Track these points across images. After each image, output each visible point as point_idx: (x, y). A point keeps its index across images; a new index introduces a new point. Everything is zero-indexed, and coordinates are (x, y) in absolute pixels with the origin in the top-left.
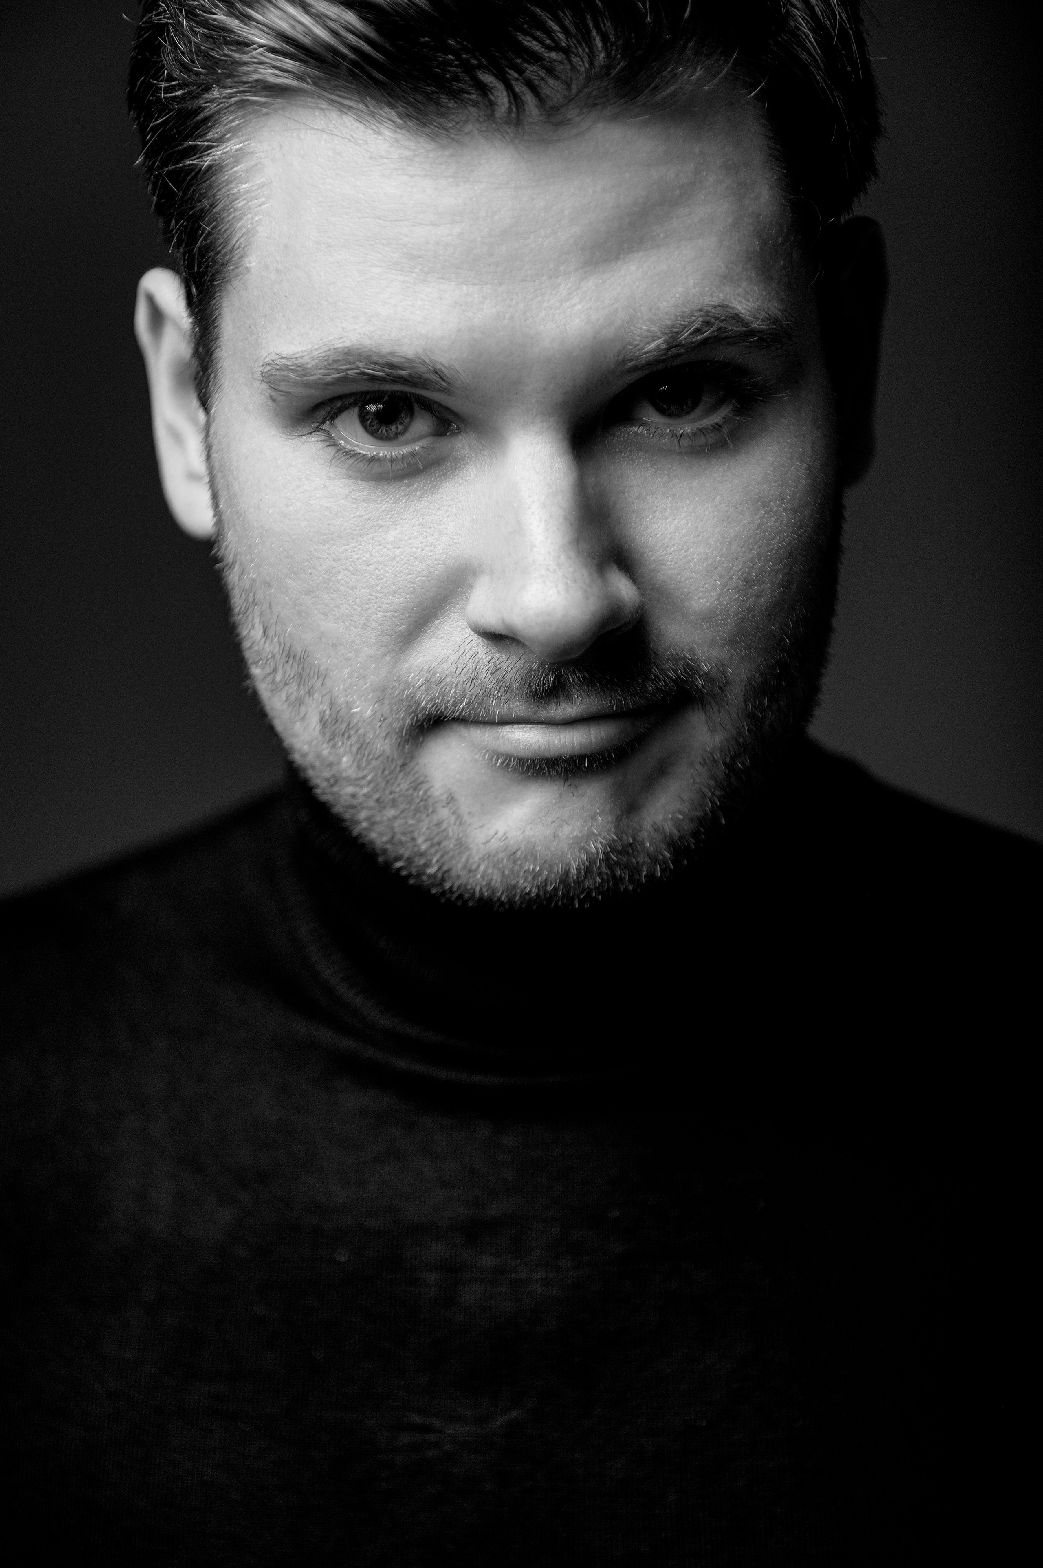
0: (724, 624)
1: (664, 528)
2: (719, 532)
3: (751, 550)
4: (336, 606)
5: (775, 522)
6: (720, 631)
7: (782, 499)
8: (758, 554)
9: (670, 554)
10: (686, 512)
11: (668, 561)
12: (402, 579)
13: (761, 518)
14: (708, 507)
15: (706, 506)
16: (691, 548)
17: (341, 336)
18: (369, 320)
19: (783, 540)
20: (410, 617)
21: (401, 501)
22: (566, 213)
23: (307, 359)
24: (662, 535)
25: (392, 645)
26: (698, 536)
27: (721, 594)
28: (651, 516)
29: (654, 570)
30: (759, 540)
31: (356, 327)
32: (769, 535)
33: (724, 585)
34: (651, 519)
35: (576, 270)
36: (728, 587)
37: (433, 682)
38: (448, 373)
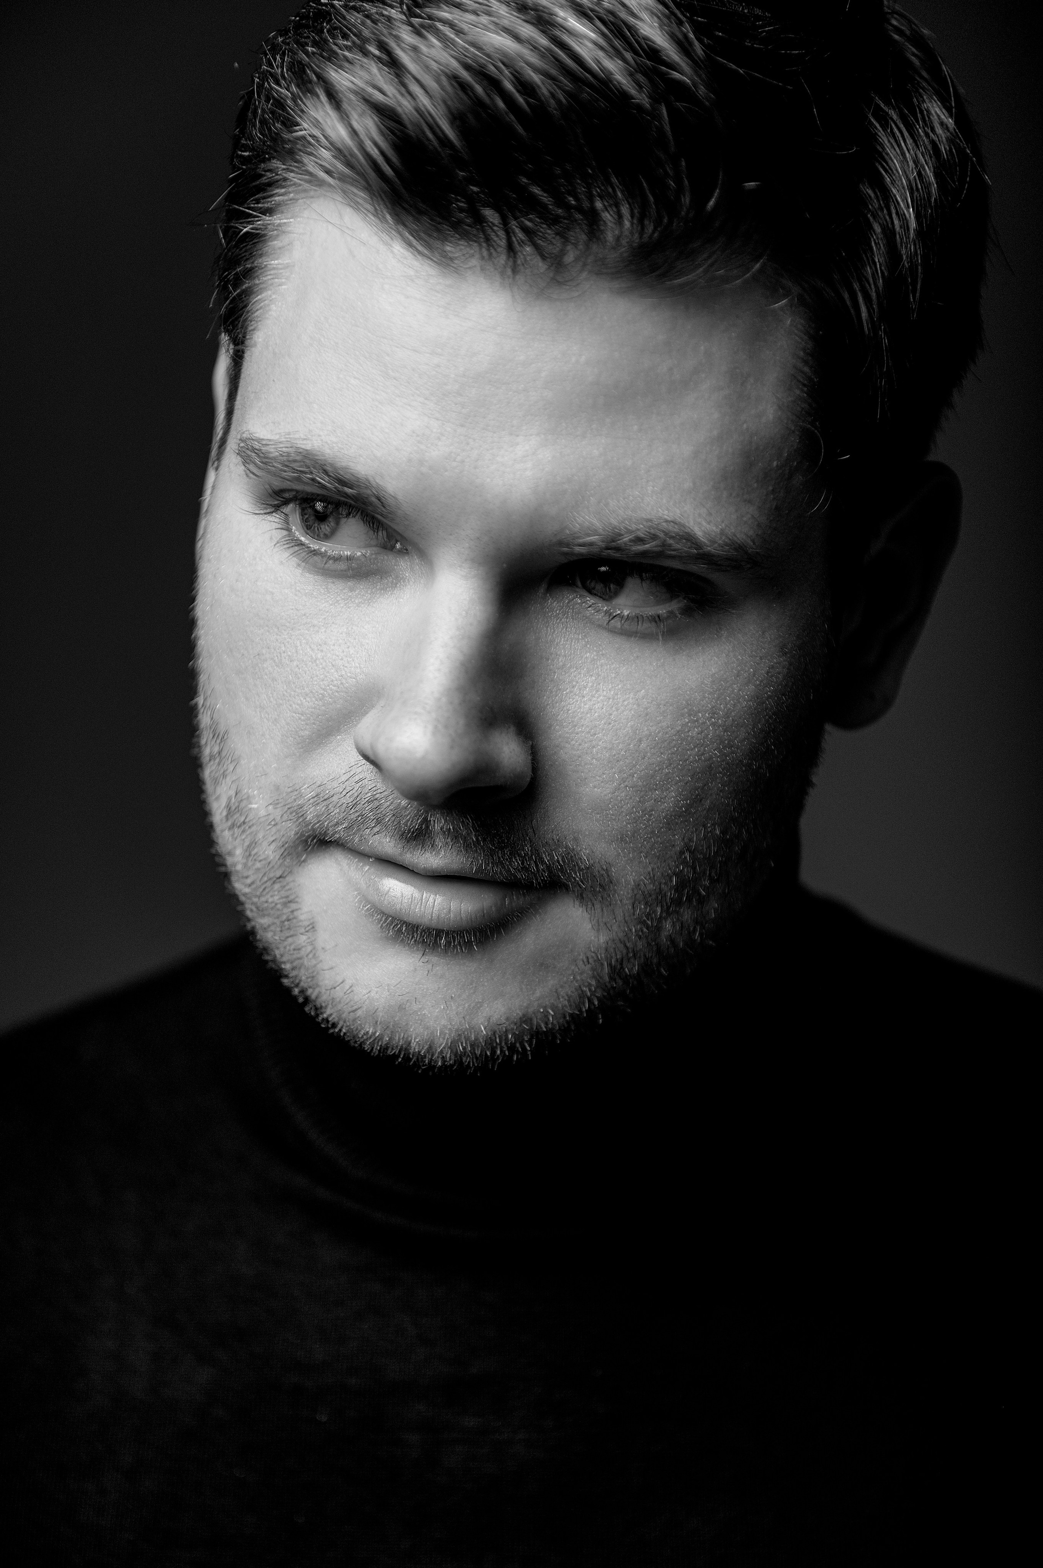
0: (615, 820)
1: (577, 706)
2: (632, 727)
3: (662, 754)
4: (257, 694)
5: (698, 734)
6: (609, 826)
7: (714, 713)
8: (669, 759)
9: (577, 734)
10: (605, 696)
11: (572, 740)
12: (316, 683)
13: (683, 725)
14: (629, 698)
15: (627, 696)
16: (599, 733)
17: (305, 438)
18: (335, 431)
19: (703, 754)
20: (314, 724)
21: (339, 604)
22: (543, 374)
23: (271, 449)
24: (574, 712)
25: (293, 749)
26: (610, 724)
27: (617, 789)
28: (568, 690)
29: (558, 746)
30: (674, 747)
31: (321, 433)
32: (686, 745)
33: (624, 780)
34: (567, 693)
35: (538, 434)
36: (626, 783)
37: (321, 798)
38: (391, 501)
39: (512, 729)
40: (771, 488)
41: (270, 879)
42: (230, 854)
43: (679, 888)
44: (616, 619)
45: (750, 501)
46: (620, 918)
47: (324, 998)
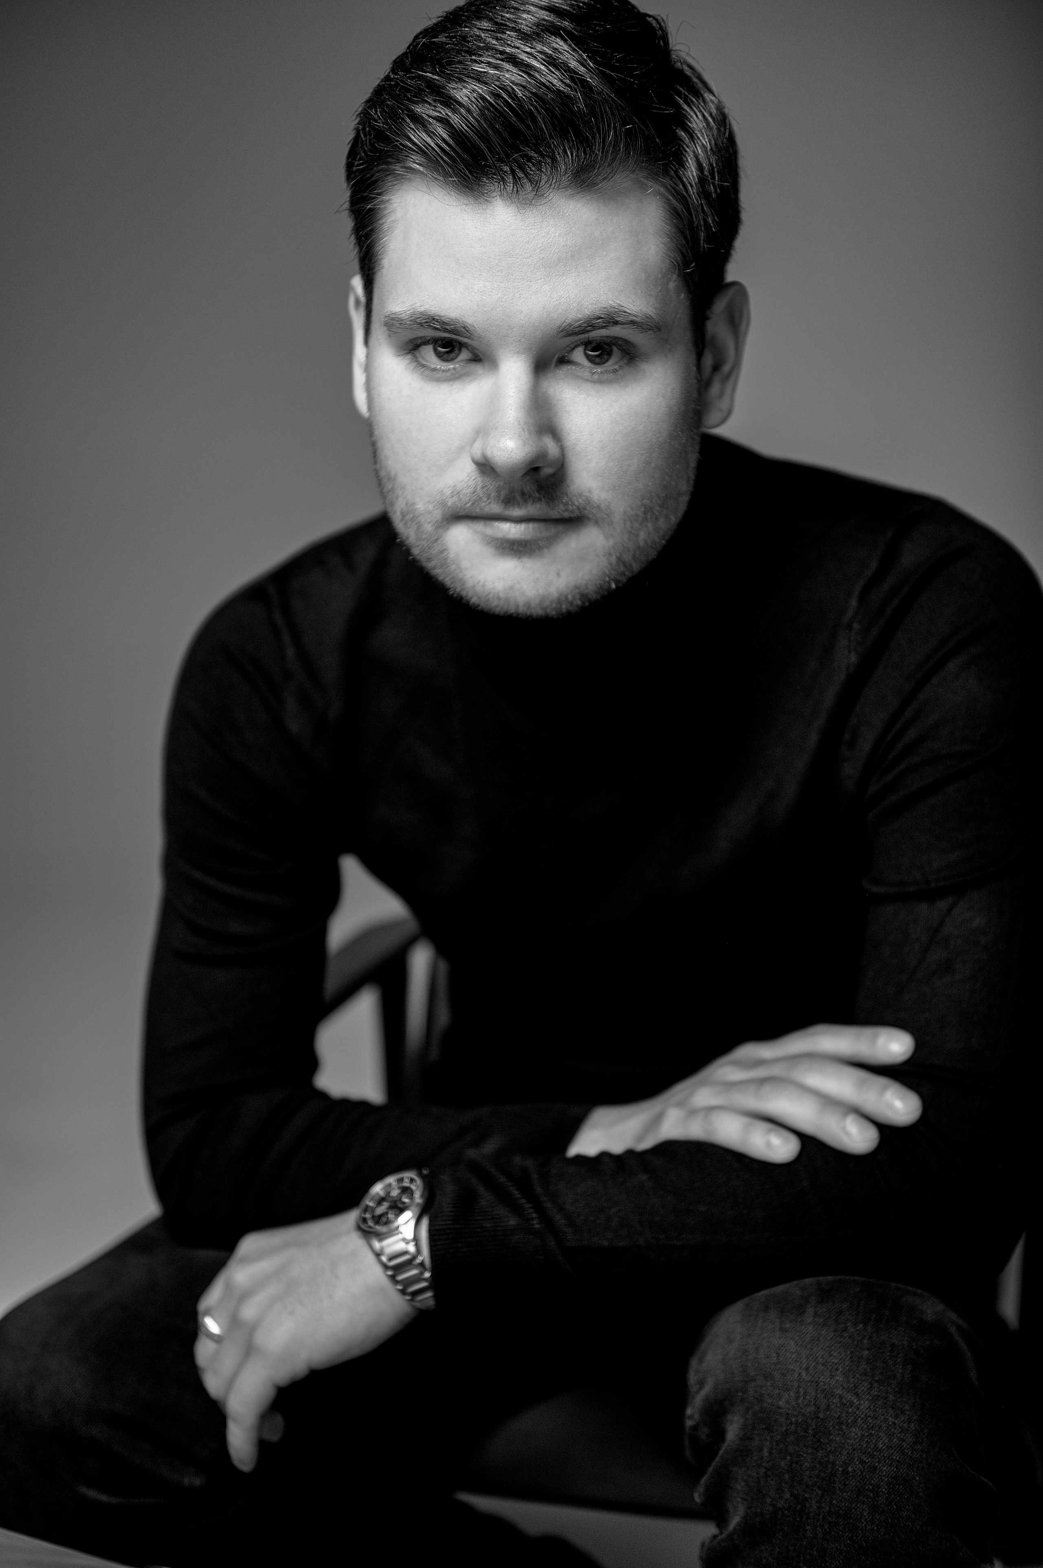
17: (421, 304)
18: (435, 298)
23: (403, 315)
31: (429, 301)
37: (456, 493)
38: (471, 328)
39: (550, 436)
40: (659, 288)
41: (432, 541)
42: (408, 538)
43: (645, 513)
44: (595, 374)
45: (651, 295)
46: (619, 531)
47: (470, 594)
